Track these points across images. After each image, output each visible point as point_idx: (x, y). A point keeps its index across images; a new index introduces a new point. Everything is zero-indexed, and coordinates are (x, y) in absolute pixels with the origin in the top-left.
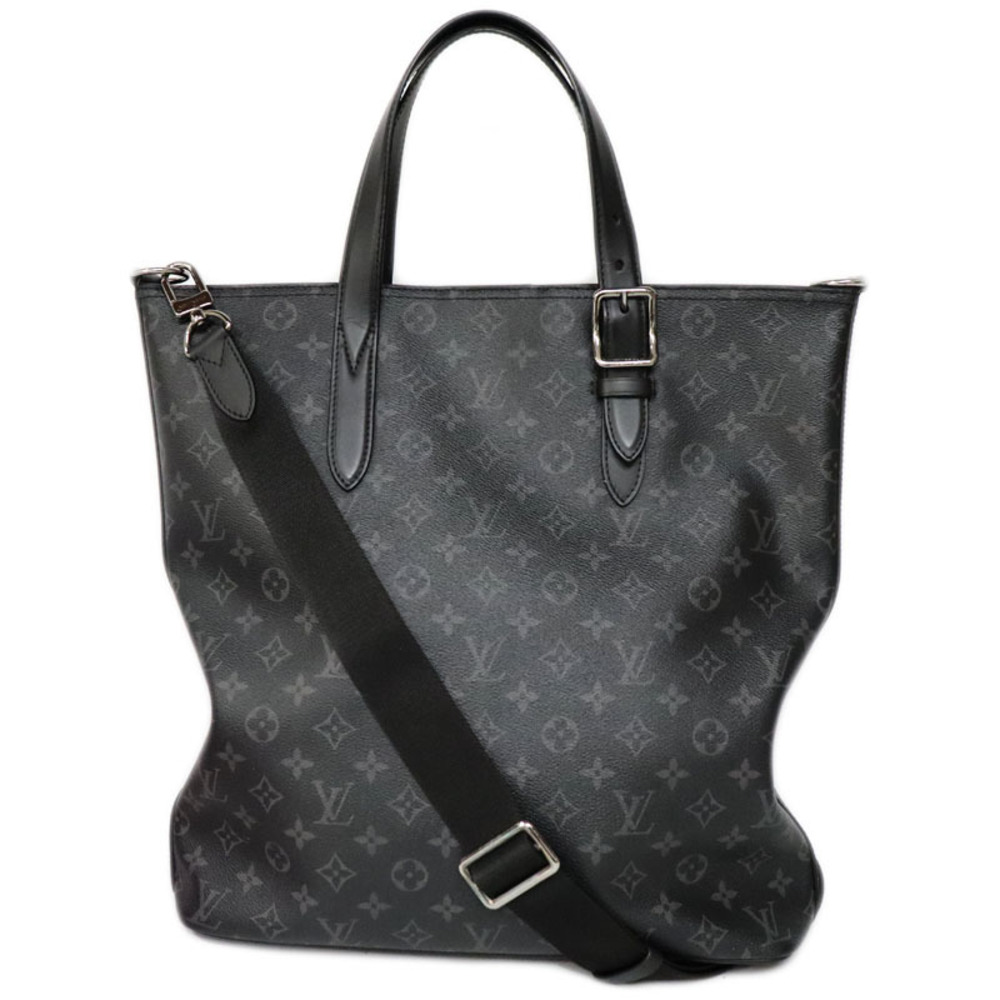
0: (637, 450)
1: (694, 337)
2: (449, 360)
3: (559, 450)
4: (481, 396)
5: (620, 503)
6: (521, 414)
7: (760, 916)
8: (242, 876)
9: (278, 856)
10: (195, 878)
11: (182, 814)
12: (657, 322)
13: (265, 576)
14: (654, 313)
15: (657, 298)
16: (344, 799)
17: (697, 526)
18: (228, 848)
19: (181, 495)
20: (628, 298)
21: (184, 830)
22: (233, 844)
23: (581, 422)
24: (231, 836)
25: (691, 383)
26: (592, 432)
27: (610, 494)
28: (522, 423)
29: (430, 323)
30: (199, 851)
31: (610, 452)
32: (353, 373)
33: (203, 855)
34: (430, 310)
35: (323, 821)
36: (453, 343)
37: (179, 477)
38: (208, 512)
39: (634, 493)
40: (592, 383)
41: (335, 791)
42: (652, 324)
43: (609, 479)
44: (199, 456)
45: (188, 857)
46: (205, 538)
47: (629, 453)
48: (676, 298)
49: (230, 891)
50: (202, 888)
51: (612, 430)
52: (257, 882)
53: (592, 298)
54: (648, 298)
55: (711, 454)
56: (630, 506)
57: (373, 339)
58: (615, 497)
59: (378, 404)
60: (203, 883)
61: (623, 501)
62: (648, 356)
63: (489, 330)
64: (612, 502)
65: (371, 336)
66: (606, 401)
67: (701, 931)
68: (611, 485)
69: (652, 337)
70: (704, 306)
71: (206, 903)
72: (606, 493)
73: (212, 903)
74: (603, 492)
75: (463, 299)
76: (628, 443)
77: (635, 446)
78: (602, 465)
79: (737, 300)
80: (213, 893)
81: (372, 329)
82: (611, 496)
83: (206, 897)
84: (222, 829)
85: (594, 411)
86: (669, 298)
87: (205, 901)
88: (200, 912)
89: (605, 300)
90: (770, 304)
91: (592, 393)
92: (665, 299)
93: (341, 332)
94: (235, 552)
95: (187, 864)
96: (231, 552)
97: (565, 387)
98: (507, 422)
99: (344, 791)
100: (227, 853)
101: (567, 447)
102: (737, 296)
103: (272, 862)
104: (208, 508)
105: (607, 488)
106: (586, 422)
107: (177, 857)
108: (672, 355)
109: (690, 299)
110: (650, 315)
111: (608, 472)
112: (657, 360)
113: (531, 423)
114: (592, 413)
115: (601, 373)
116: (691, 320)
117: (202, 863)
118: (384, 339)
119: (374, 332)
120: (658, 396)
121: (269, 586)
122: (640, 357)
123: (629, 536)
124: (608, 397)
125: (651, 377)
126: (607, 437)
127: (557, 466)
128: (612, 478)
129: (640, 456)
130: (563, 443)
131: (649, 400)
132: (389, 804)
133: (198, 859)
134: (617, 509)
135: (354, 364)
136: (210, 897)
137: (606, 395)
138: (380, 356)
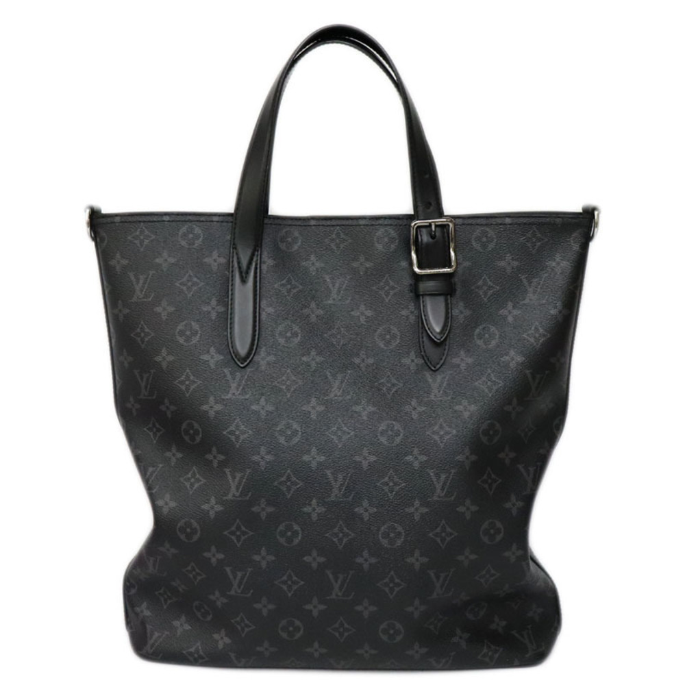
0: (444, 334)
1: (482, 251)
2: (311, 269)
3: (389, 332)
4: (334, 294)
5: (433, 368)
6: (362, 307)
7: (523, 636)
8: (176, 623)
9: (203, 610)
10: (143, 623)
11: (132, 581)
12: (455, 243)
13: (184, 426)
14: (453, 237)
15: (455, 225)
16: (246, 579)
17: (487, 383)
18: (166, 603)
19: (126, 365)
20: (436, 226)
21: (133, 591)
22: (169, 602)
23: (404, 313)
24: (168, 596)
25: (480, 283)
26: (412, 318)
27: (425, 362)
28: (362, 314)
29: (296, 243)
30: (145, 605)
31: (424, 334)
32: (244, 281)
33: (148, 608)
34: (296, 234)
35: (232, 593)
36: (313, 258)
37: (125, 353)
38: (145, 379)
39: (442, 361)
40: (411, 285)
41: (239, 574)
42: (452, 245)
43: (425, 352)
44: (139, 339)
45: (138, 609)
46: (142, 397)
47: (438, 337)
48: (468, 224)
49: (168, 633)
50: (148, 631)
51: (426, 320)
52: (187, 627)
53: (410, 226)
54: (449, 225)
55: (496, 332)
56: (440, 370)
57: (257, 256)
58: (429, 364)
59: (262, 303)
60: (149, 627)
61: (435, 367)
62: (450, 266)
63: (338, 247)
64: (427, 368)
65: (256, 253)
66: (421, 297)
67: (485, 650)
68: (426, 356)
69: (452, 254)
70: (488, 229)
71: (152, 641)
72: (423, 361)
73: (156, 641)
74: (421, 361)
75: (319, 225)
76: (438, 330)
77: (442, 332)
78: (419, 341)
79: (510, 224)
80: (156, 634)
81: (257, 248)
82: (426, 363)
83: (151, 638)
84: (162, 591)
85: (413, 304)
86: (463, 224)
87: (150, 639)
88: (148, 647)
89: (419, 227)
90: (534, 226)
91: (411, 292)
92: (460, 225)
93: (234, 250)
94: (163, 408)
95: (137, 614)
96: (160, 407)
97: (393, 288)
98: (352, 313)
99: (246, 574)
100: (165, 607)
101: (395, 330)
102: (510, 222)
103: (199, 614)
104: (145, 376)
105: (424, 359)
106: (407, 312)
107: (129, 609)
108: (467, 264)
109: (477, 225)
110: (451, 238)
111: (423, 347)
112: (457, 267)
113: (369, 313)
114: (412, 307)
115: (418, 278)
116: (478, 239)
117: (147, 613)
118: (265, 255)
119: (258, 251)
120: (457, 292)
121: (187, 432)
122: (444, 267)
123: (439, 391)
124: (423, 295)
125: (453, 281)
126: (423, 323)
127: (388, 343)
128: (427, 351)
129: (445, 339)
130: (392, 327)
131: (451, 297)
132: (276, 582)
133: (145, 610)
134: (431, 372)
135: (244, 275)
136: (154, 637)
137: (421, 293)
138: (262, 268)
